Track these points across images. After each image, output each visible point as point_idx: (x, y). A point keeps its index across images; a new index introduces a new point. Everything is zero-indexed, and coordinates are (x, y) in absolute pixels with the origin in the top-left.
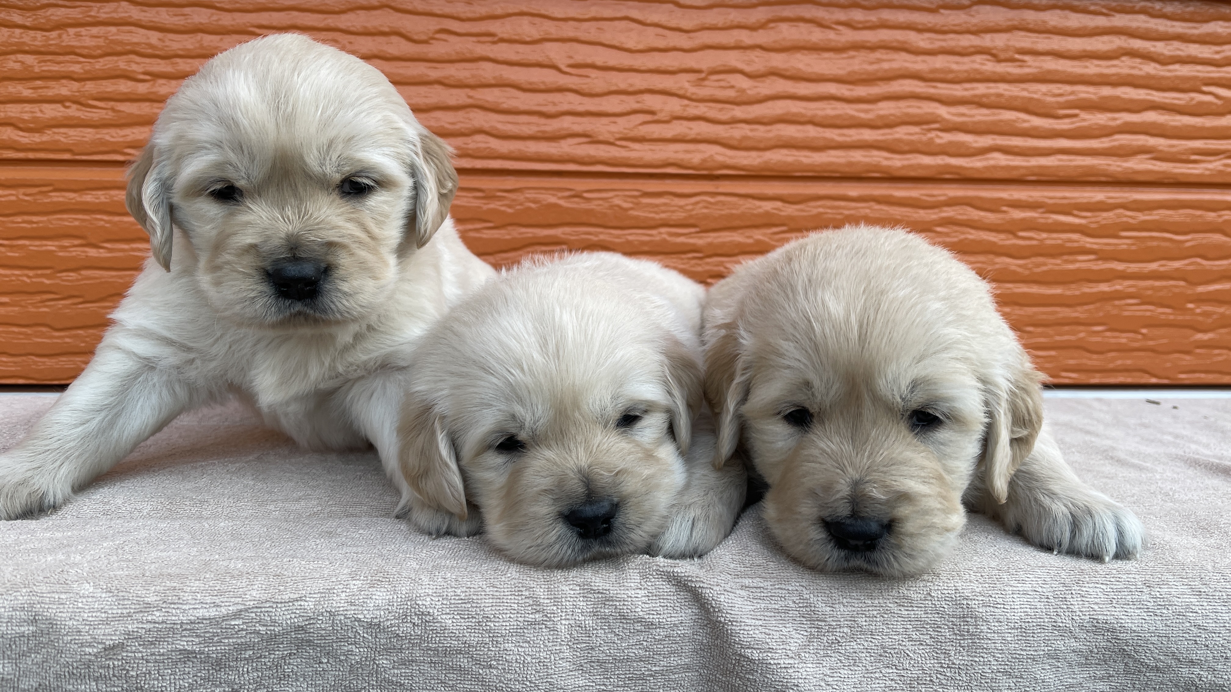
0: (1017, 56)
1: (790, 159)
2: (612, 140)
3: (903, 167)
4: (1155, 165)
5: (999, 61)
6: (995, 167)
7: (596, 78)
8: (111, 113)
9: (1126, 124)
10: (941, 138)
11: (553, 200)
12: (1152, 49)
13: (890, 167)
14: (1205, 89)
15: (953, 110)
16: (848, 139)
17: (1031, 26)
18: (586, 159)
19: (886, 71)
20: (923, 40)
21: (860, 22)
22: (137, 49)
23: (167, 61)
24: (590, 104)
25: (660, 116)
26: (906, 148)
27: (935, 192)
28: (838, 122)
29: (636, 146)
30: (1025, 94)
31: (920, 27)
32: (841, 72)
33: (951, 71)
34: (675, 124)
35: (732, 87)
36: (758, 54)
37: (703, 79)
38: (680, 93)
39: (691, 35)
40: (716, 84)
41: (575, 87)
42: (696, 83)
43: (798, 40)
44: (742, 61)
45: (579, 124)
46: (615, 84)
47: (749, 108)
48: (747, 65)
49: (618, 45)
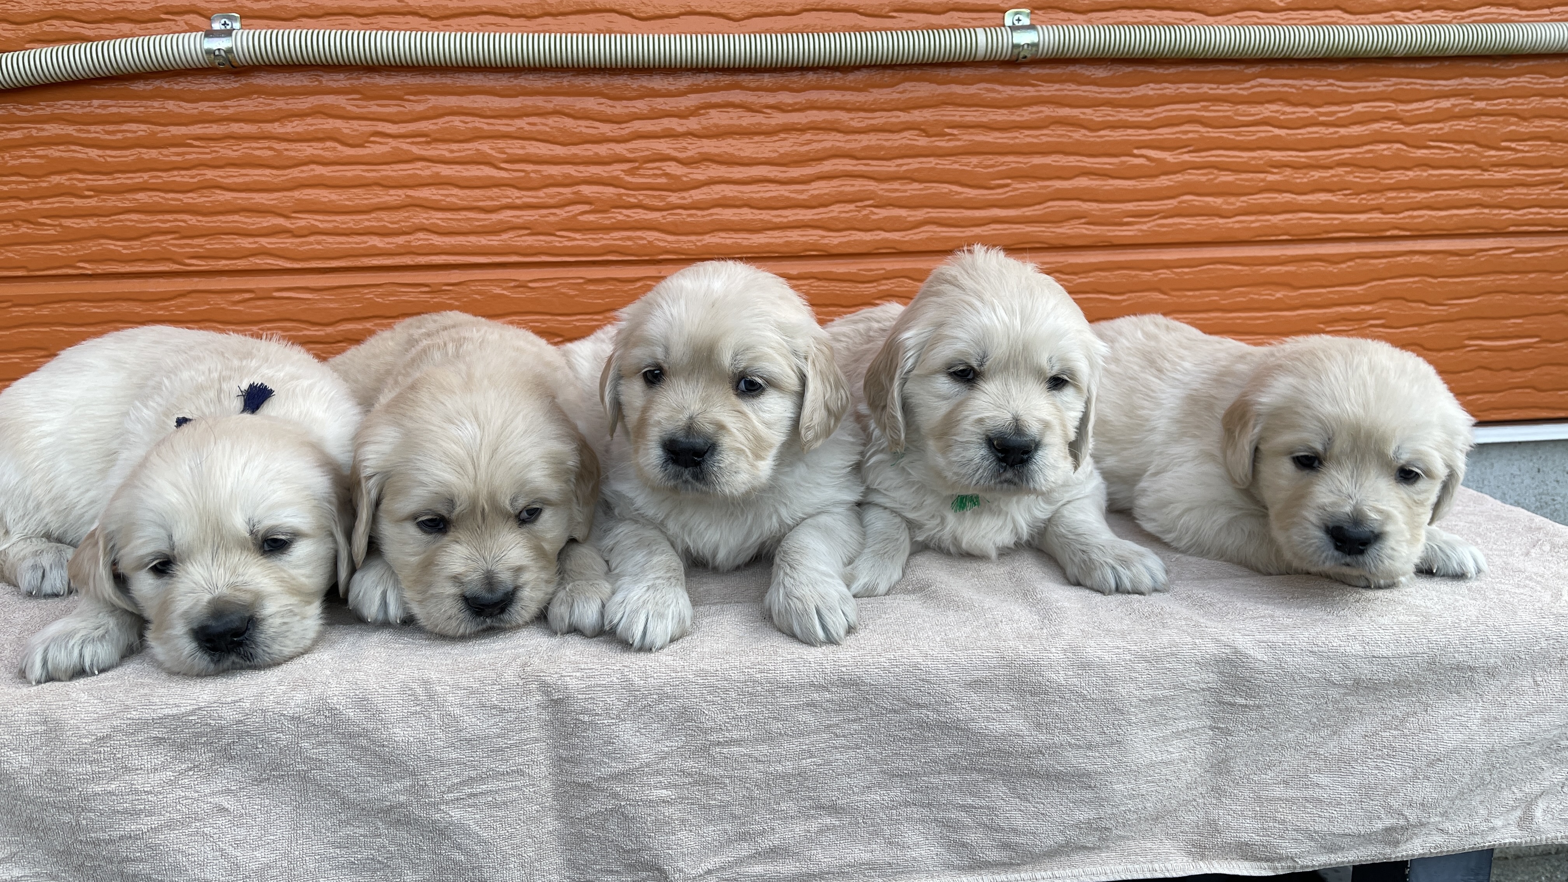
0: (947, 130)
1: (729, 242)
2: (553, 232)
3: (840, 244)
4: (1087, 229)
5: (929, 136)
6: (929, 239)
7: (533, 171)
8: (58, 229)
9: (1058, 189)
10: (875, 214)
11: (498, 291)
12: (1082, 116)
13: (826, 244)
14: (1136, 151)
15: (885, 186)
16: (785, 220)
17: (958, 101)
19: (818, 150)
20: (852, 119)
21: (790, 105)
23: (110, 177)
24: (528, 197)
26: (842, 226)
27: (873, 266)
28: (773, 204)
29: (577, 236)
30: (956, 166)
31: (848, 106)
32: (776, 155)
33: (882, 148)
34: (614, 212)
35: (667, 175)
36: (690, 141)
37: (637, 168)
38: (615, 183)
39: (623, 126)
40: (651, 172)
41: (511, 182)
42: (631, 172)
43: (729, 125)
44: (675, 149)
45: (518, 217)
46: (551, 176)
47: (685, 194)
48: (680, 152)
49: (551, 139)
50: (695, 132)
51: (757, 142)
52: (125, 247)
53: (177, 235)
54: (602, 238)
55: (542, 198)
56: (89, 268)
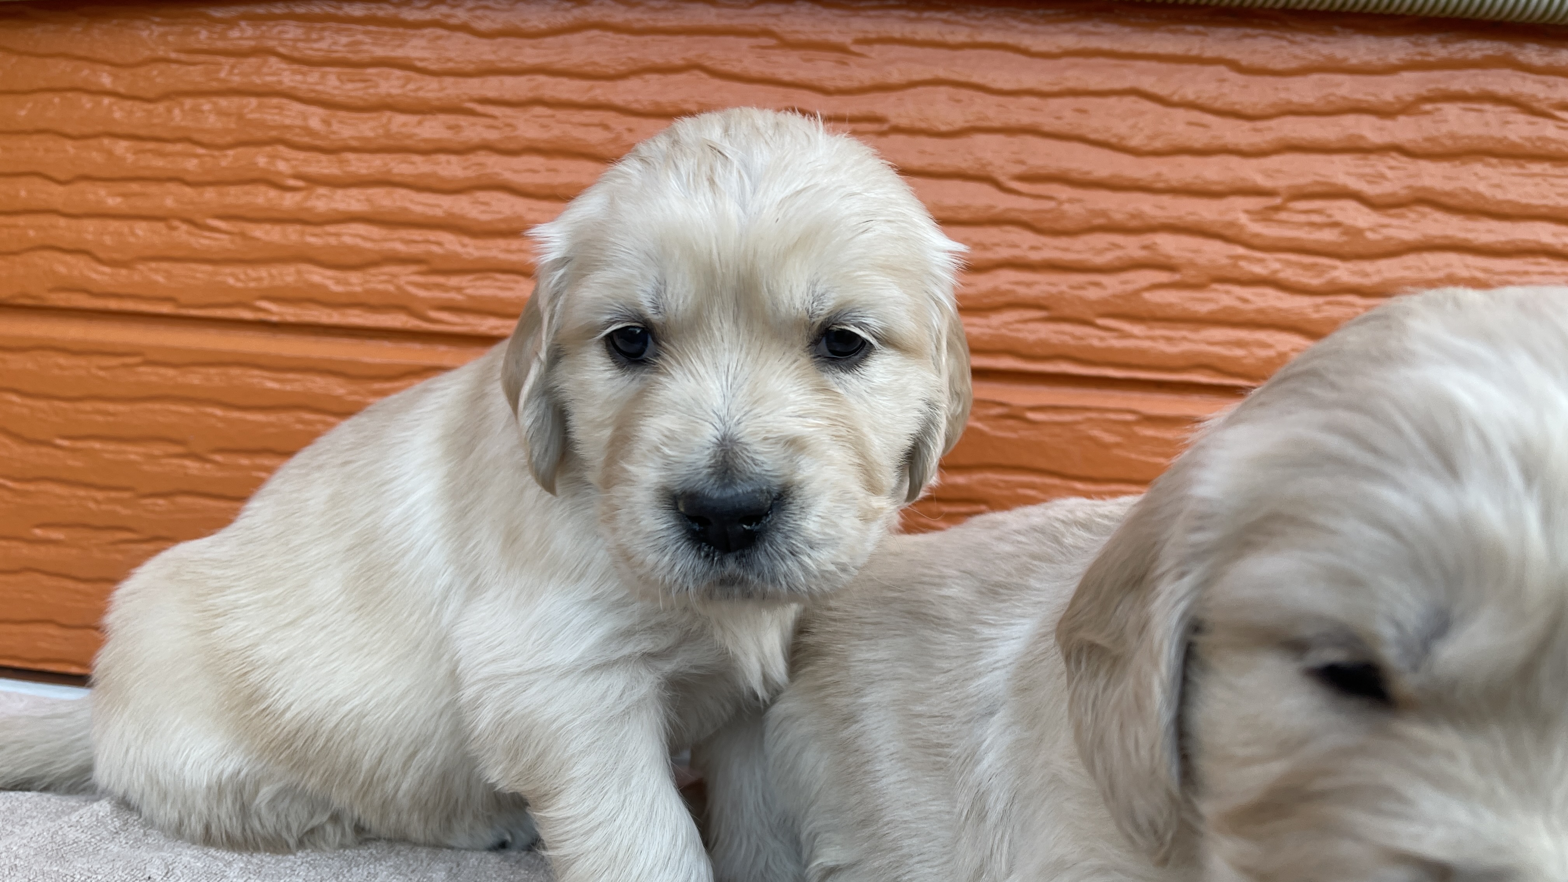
7: (1071, 201)
8: (238, 241)
18: (1038, 351)
22: (288, 136)
23: (332, 157)
24: (1051, 249)
25: (1189, 275)
29: (1137, 329)
34: (1216, 290)
35: (1336, 225)
36: (1393, 163)
37: (1277, 209)
38: (1229, 232)
39: (1260, 124)
40: (1303, 218)
41: (1025, 217)
42: (1265, 215)
43: (1479, 137)
44: (1361, 176)
45: (1029, 285)
46: (1103, 213)
47: (1367, 266)
48: (1370, 182)
49: (1114, 140)
50: (1408, 145)
51: (1533, 175)
52: (338, 282)
53: (423, 268)
54: (1184, 339)
55: (1079, 252)
56: (277, 312)
